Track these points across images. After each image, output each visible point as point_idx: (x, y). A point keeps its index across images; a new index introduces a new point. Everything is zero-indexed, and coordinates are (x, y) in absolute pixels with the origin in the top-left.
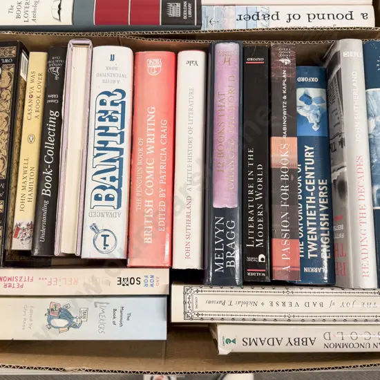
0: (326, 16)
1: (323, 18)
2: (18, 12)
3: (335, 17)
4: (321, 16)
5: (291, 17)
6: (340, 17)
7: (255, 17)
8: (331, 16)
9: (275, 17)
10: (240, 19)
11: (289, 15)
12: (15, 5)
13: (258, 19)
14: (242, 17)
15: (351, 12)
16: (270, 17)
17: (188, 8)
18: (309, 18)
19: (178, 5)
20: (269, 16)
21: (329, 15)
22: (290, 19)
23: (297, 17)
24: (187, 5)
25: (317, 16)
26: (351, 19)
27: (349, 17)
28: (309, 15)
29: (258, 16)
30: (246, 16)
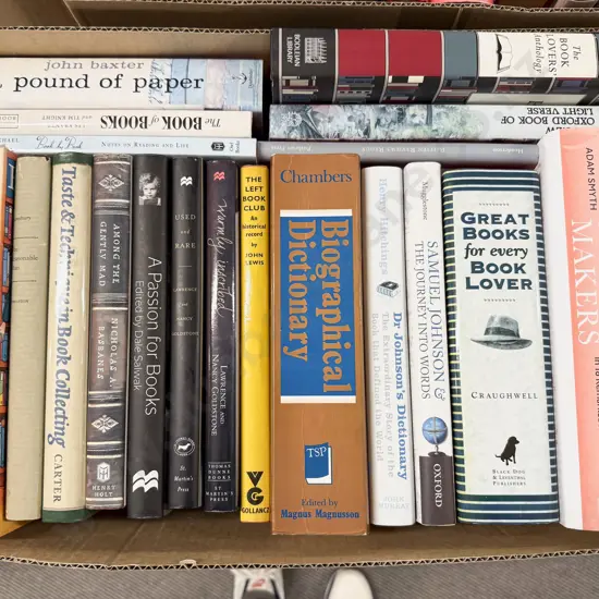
0: (59, 83)
1: (63, 80)
2: (564, 47)
3: (44, 81)
4: (67, 83)
5: (114, 83)
6: (36, 83)
7: (173, 83)
8: (50, 83)
9: (141, 83)
10: (197, 81)
11: (117, 86)
12: (571, 59)
13: (168, 80)
14: (194, 83)
15: (17, 90)
16: (148, 83)
17: (293, 55)
18: (86, 80)
19: (308, 59)
20: (150, 86)
21: (54, 86)
22: (117, 79)
23: (106, 83)
24: (294, 59)
25: (74, 84)
26: (18, 79)
27: (22, 82)
28: (86, 86)
29: (168, 85)
30: (188, 85)
